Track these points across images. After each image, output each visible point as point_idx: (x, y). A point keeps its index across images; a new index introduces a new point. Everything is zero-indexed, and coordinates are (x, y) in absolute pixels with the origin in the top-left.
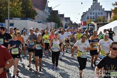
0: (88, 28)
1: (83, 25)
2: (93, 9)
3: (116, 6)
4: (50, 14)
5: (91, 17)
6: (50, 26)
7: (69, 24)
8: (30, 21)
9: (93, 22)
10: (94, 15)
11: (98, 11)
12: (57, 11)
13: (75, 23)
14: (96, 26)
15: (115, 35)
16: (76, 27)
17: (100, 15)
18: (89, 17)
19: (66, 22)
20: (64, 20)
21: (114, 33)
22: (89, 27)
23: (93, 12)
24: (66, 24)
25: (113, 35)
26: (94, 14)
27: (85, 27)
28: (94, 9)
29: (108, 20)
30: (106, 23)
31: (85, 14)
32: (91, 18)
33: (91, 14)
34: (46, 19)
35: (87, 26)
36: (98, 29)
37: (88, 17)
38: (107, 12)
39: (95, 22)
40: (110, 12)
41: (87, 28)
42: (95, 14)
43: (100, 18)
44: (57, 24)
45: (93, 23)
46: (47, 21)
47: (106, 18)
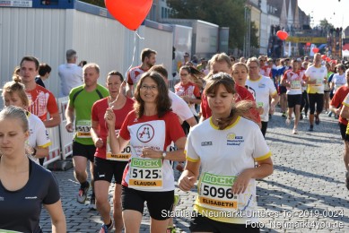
6: (189, 44)
7: (292, 30)
8: (87, 16)
13: (325, 23)
19: (275, 21)
20: (264, 7)
44: (226, 30)
46: (171, 17)
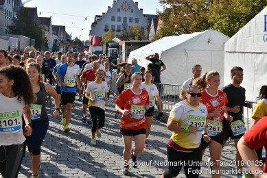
0: (107, 51)
1: (94, 45)
2: (119, 10)
3: (168, 6)
4: (18, 15)
5: (113, 26)
6: (17, 45)
7: (62, 42)
9: (119, 38)
10: (120, 23)
11: (128, 15)
12: (34, 10)
13: (76, 38)
14: (124, 48)
15: (165, 68)
16: (79, 48)
17: (133, 24)
18: (110, 28)
19: (55, 37)
21: (162, 64)
22: (109, 49)
23: (117, 15)
24: (56, 41)
25: (162, 68)
26: (119, 20)
27: (100, 48)
28: (121, 10)
29: (150, 35)
30: (147, 41)
31: (99, 19)
32: (114, 30)
33: (113, 19)
34: (6, 28)
35: (105, 46)
36: (127, 55)
37: (107, 26)
38: (149, 17)
39: (122, 38)
40: (155, 19)
41: (104, 52)
42: (122, 20)
43: (134, 31)
44: (34, 40)
45: (117, 40)
46: (11, 33)
47: (146, 31)
